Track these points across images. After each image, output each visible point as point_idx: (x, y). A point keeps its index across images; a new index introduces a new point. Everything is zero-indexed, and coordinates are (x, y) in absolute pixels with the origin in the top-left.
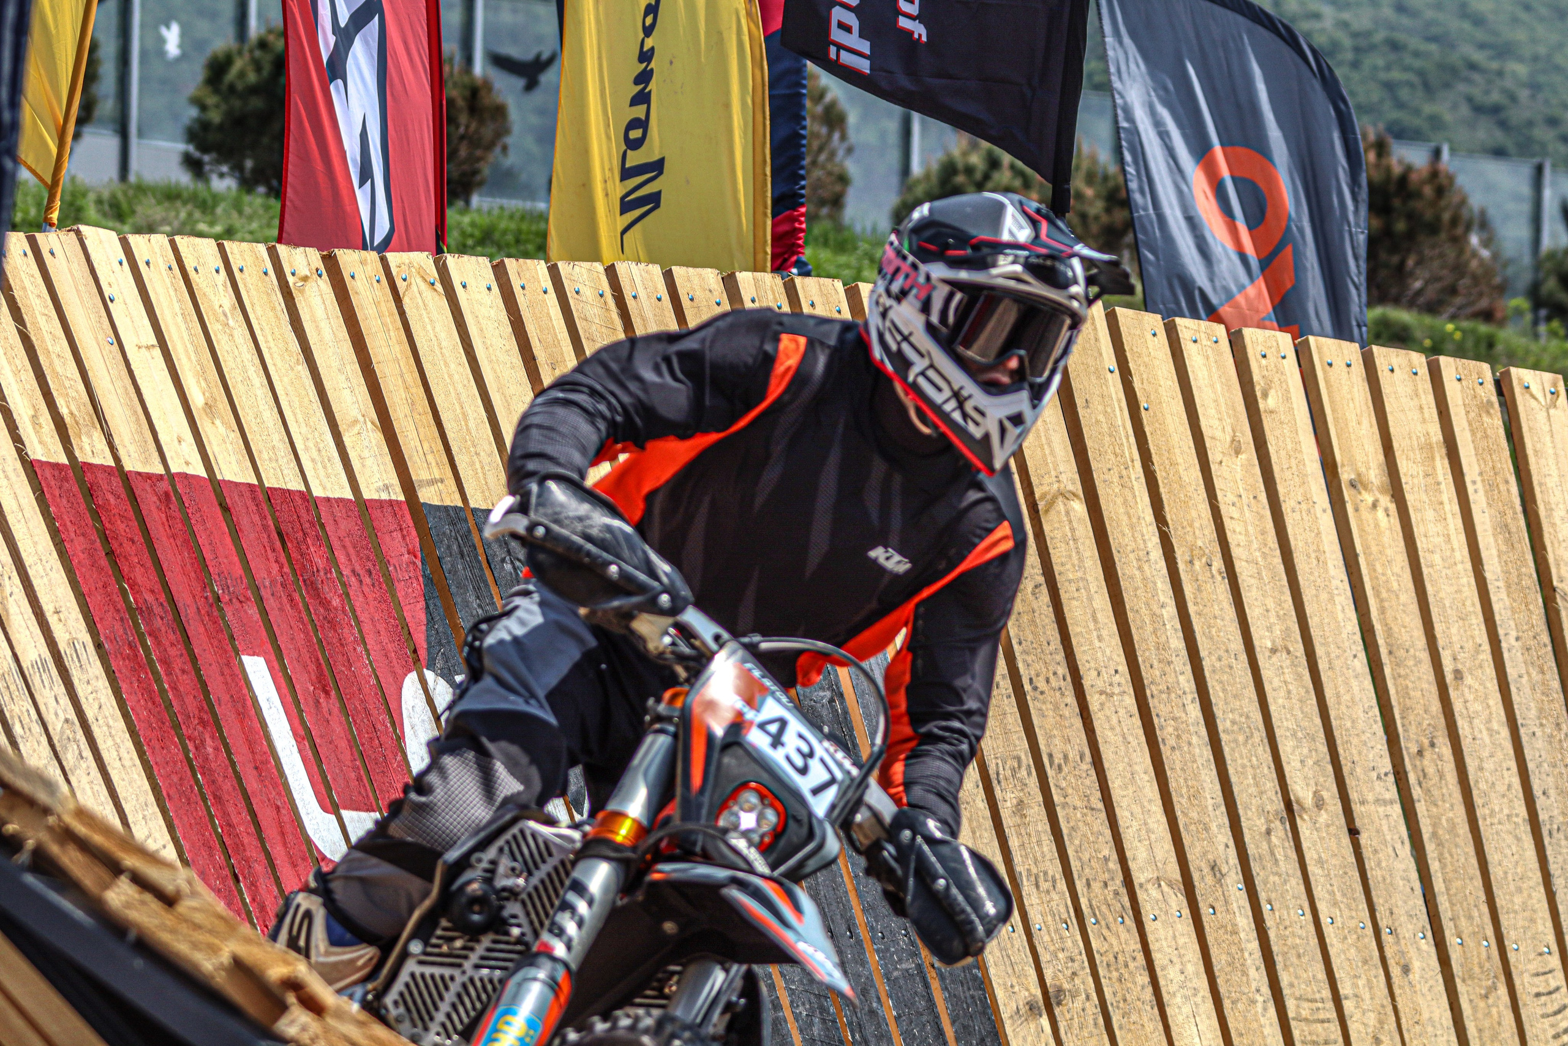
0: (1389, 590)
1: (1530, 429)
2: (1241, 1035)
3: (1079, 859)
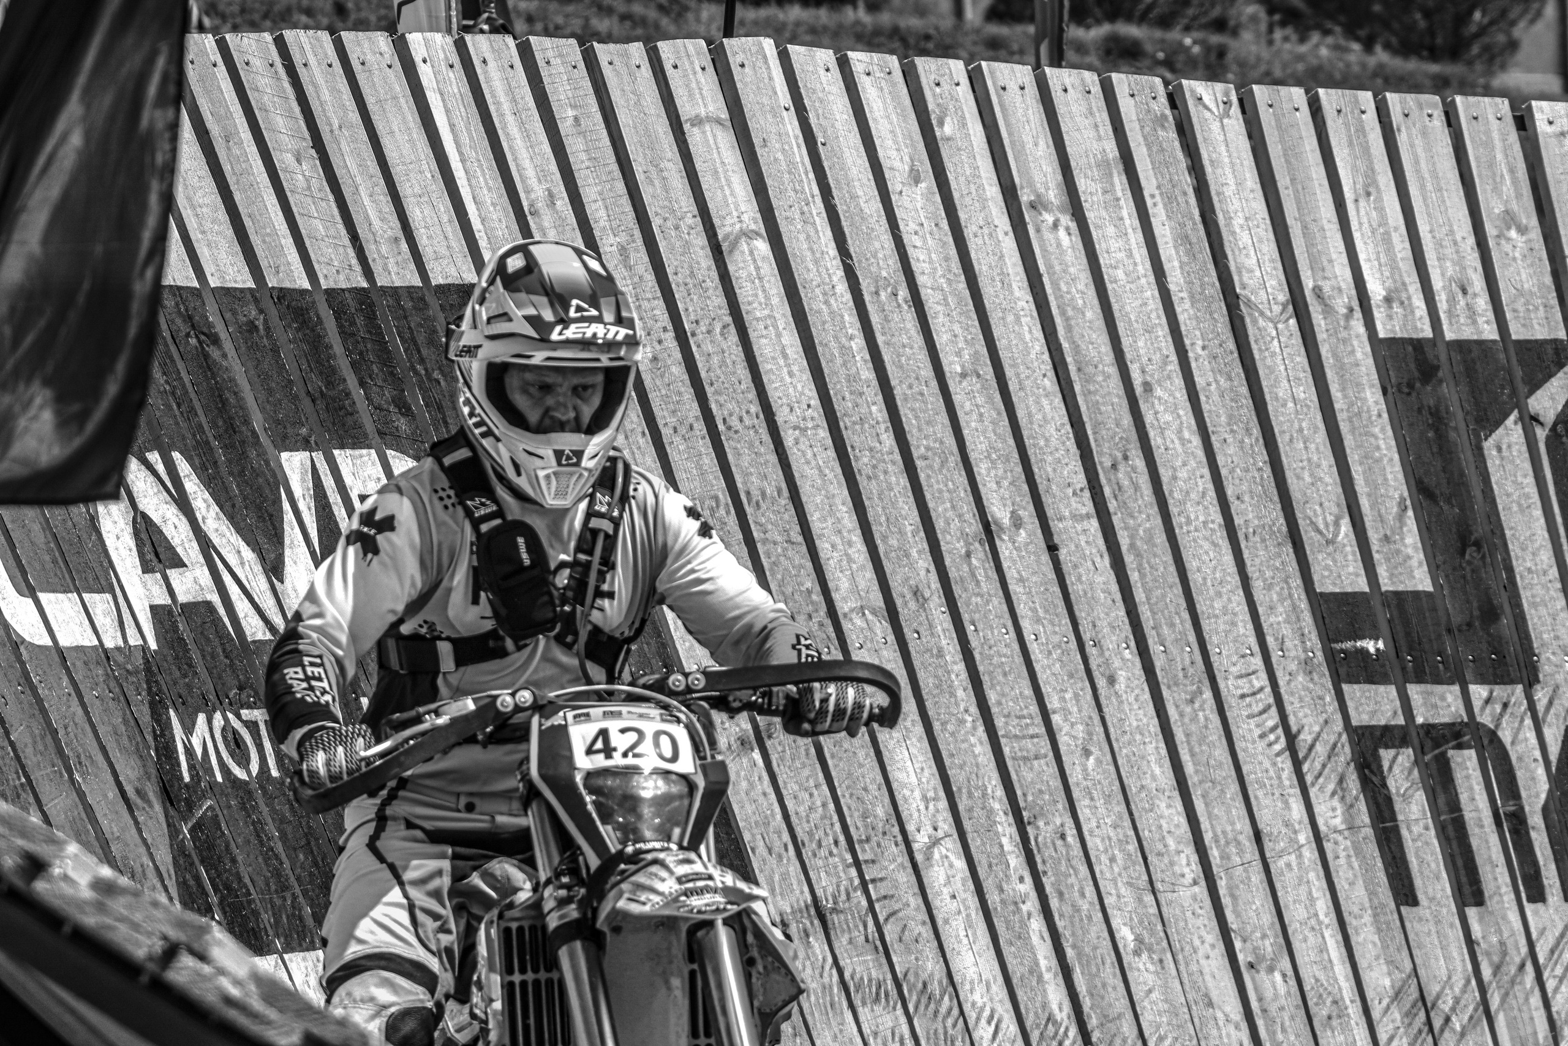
0: (1074, 308)
1: (1205, 140)
2: (952, 755)
3: (783, 593)
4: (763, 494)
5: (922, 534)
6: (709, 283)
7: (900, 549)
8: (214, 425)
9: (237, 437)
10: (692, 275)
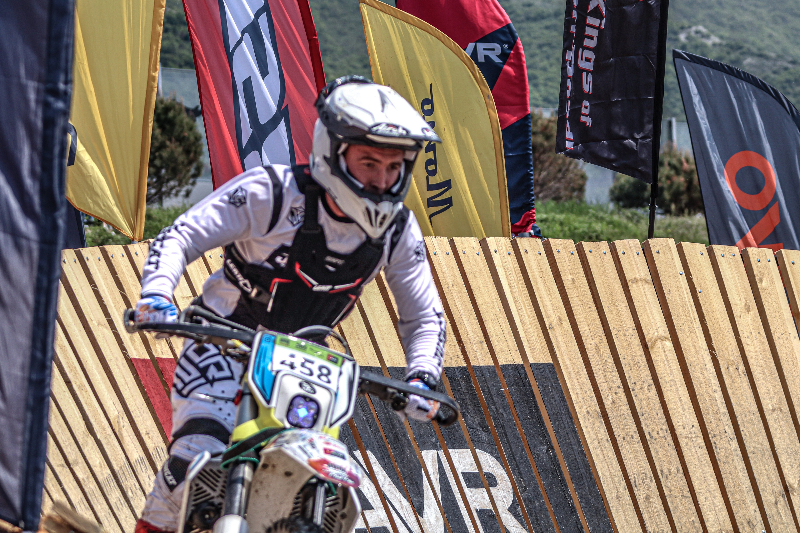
3: (680, 522)
4: (670, 472)
5: (752, 492)
6: (641, 364)
7: (741, 500)
8: (388, 437)
9: (400, 443)
10: (633, 359)
